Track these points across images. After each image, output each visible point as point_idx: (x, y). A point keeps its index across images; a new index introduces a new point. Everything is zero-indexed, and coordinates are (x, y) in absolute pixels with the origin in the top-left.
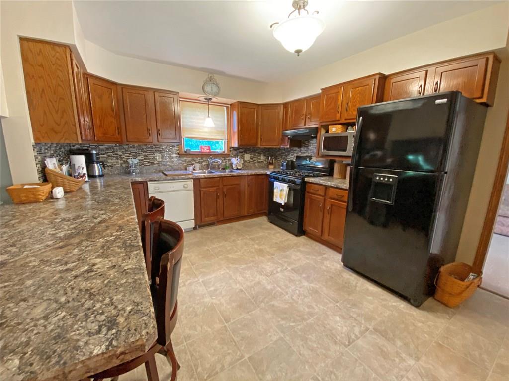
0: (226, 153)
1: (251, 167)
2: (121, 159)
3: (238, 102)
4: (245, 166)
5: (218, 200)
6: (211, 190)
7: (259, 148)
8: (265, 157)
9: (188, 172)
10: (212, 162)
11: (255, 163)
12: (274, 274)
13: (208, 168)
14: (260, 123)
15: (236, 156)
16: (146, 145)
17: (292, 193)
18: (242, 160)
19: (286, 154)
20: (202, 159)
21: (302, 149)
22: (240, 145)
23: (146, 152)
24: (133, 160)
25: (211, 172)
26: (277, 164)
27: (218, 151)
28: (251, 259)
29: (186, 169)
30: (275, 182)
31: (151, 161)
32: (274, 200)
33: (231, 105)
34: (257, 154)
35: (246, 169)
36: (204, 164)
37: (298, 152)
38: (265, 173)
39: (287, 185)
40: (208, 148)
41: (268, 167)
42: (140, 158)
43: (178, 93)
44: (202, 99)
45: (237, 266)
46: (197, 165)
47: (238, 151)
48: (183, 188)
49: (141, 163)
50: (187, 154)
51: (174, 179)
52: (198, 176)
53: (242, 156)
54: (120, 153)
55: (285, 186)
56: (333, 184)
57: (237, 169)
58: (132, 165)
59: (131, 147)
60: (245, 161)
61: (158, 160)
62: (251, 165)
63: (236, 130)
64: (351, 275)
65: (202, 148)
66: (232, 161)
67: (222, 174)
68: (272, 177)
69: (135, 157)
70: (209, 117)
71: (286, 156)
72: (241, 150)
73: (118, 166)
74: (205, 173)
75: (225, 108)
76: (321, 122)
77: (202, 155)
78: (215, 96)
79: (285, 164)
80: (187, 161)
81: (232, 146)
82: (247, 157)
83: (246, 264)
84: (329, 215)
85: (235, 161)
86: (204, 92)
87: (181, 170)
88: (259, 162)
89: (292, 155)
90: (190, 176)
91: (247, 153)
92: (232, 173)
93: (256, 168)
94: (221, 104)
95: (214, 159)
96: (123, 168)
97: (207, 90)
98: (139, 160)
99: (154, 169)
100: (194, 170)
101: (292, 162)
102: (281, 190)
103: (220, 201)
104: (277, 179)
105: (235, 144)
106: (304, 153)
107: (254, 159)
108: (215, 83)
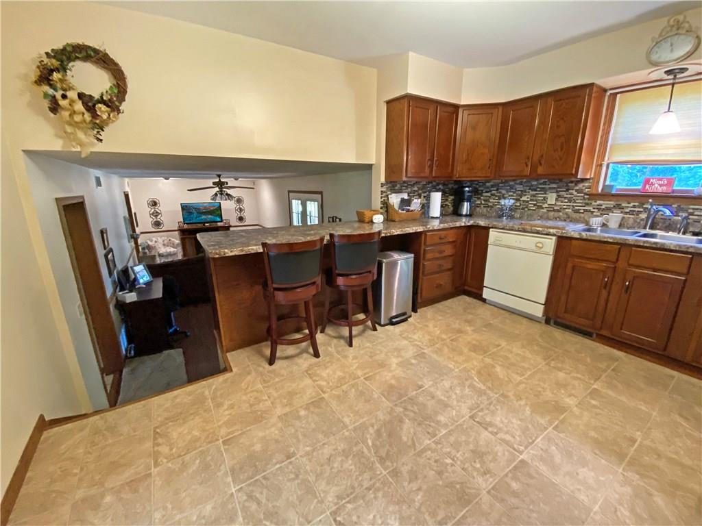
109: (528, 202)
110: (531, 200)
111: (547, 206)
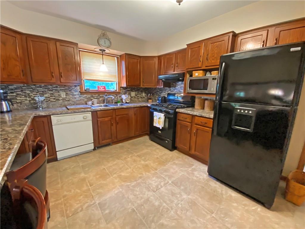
0: (117, 91)
1: (136, 101)
2: (30, 97)
3: (125, 53)
4: (131, 100)
5: (112, 127)
6: (106, 119)
7: (141, 88)
8: (146, 94)
9: (87, 106)
10: (107, 98)
11: (139, 98)
12: (159, 189)
13: (104, 102)
14: (142, 70)
15: (125, 94)
16: (51, 85)
17: (167, 120)
18: (130, 96)
19: (160, 92)
20: (99, 96)
21: (171, 88)
22: (128, 85)
23: (52, 91)
24: (40, 98)
25: (107, 106)
26: (154, 99)
27: (112, 89)
28: (139, 176)
29: (86, 104)
30: (154, 112)
31: (56, 98)
32: (154, 125)
33: (120, 56)
34: (140, 92)
35: (133, 103)
36: (101, 99)
37: (168, 91)
38: (146, 105)
39: (164, 114)
40: (104, 88)
41: (148, 101)
42: (46, 95)
43: (77, 44)
44: (98, 50)
45: (128, 184)
46: (95, 101)
47: (126, 90)
48: (83, 119)
49: (47, 100)
50: (87, 92)
51: (75, 112)
52: (95, 109)
53: (129, 93)
54: (28, 92)
55: (162, 115)
56: (199, 114)
57: (126, 103)
58: (39, 102)
59: (38, 87)
60: (132, 97)
61: (63, 97)
62: (136, 99)
63: (124, 74)
64: (216, 184)
65: (98, 87)
66: (122, 97)
67: (115, 107)
68: (152, 108)
69: (42, 95)
70: (103, 64)
71: (160, 93)
72: (128, 89)
73: (27, 103)
74: (101, 106)
75: (116, 58)
76: (187, 69)
77: (99, 93)
78: (108, 48)
79: (160, 99)
80: (87, 97)
81: (122, 86)
82: (133, 94)
83: (136, 181)
84: (195, 137)
85: (124, 97)
86: (99, 45)
87: (82, 104)
88: (141, 98)
89: (164, 93)
90: (89, 109)
91: (133, 91)
92: (122, 106)
93: (140, 102)
94: (113, 55)
95: (109, 95)
96: (31, 104)
97: (101, 43)
98: (46, 97)
99: (59, 104)
100: (93, 104)
101: (165, 97)
102: (159, 118)
103: (114, 128)
104: (156, 110)
105: (124, 85)
106: (173, 91)
107: (138, 95)
108: (107, 38)
109: (49, 97)
110: (51, 96)
111: (62, 99)
